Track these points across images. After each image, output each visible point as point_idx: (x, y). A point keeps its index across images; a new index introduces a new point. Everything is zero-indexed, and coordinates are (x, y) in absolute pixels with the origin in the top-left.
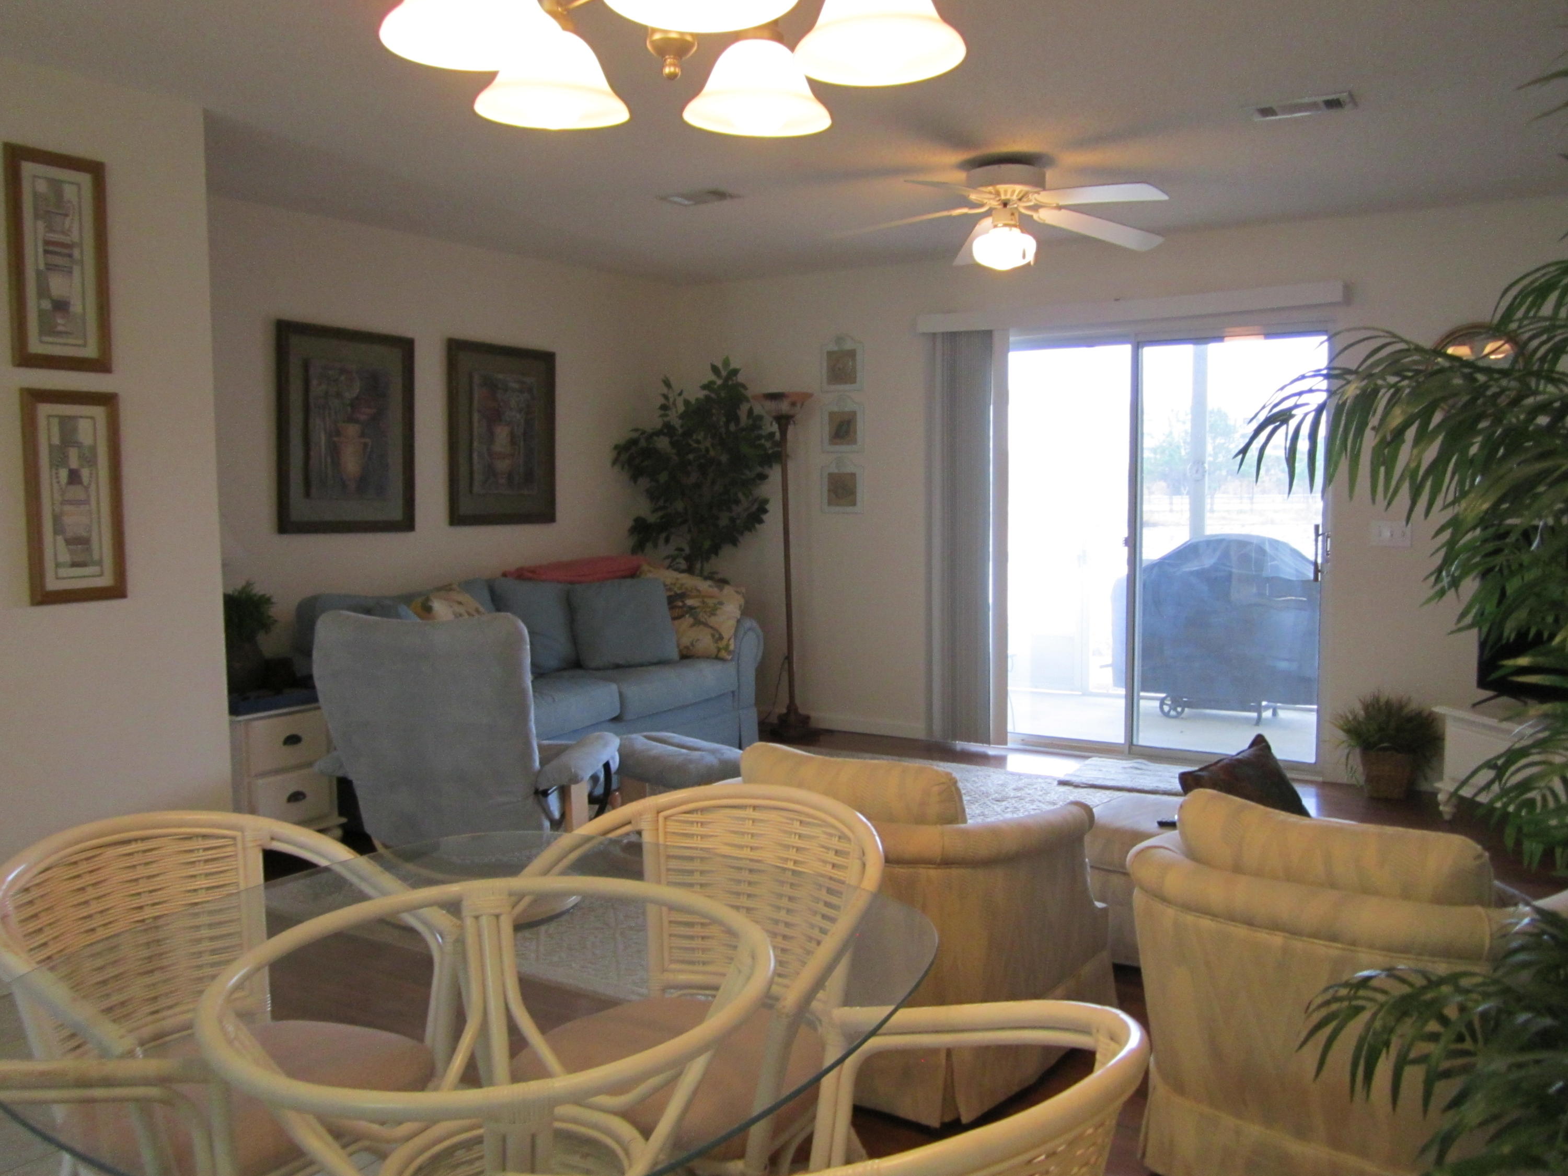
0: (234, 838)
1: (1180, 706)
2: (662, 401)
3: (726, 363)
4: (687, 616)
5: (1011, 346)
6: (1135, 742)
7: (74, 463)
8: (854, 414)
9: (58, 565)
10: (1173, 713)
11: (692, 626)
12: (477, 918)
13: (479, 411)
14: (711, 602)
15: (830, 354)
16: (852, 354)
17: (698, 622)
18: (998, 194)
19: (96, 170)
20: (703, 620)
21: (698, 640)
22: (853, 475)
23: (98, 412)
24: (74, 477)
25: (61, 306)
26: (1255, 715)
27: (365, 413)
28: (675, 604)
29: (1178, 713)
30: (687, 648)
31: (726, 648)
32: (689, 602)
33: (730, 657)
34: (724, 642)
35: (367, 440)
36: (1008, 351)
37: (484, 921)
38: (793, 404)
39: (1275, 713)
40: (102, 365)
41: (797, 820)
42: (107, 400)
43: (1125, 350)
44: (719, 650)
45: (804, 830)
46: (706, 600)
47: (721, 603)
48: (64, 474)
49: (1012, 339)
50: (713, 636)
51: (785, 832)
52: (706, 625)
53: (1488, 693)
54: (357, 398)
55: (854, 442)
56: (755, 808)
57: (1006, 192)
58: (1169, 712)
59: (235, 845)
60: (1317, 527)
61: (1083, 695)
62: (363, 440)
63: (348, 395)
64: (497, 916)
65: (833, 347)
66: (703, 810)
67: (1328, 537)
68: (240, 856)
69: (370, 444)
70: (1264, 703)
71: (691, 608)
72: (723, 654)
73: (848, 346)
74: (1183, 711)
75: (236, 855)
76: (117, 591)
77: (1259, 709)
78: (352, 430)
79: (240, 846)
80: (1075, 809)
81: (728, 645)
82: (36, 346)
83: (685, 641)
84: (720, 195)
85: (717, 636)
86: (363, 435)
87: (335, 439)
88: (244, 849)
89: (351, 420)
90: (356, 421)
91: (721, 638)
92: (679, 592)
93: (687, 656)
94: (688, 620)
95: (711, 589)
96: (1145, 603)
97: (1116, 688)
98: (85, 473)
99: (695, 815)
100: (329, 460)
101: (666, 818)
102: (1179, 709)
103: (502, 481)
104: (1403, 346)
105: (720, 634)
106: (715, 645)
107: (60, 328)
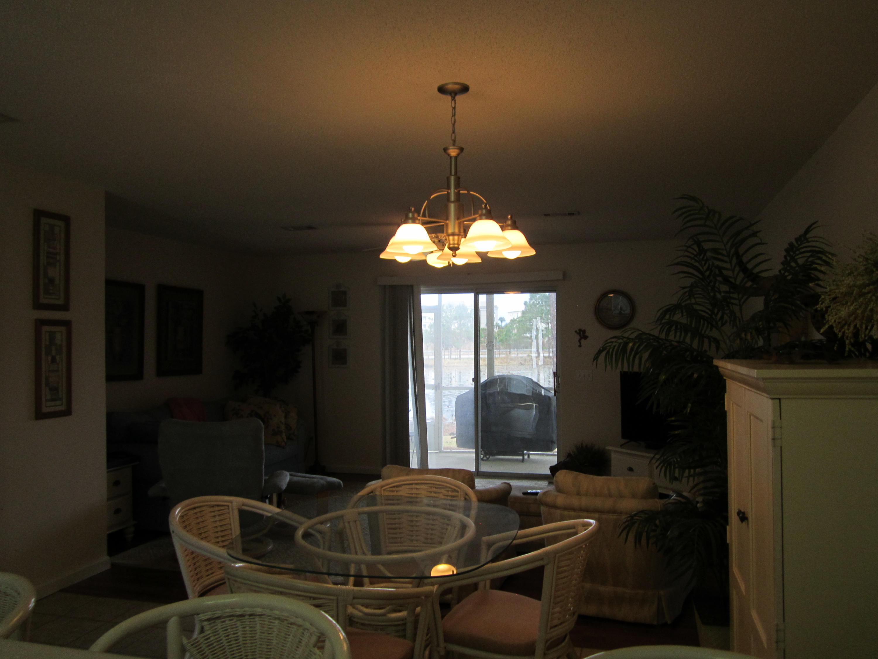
0: (228, 506)
1: (488, 455)
2: (253, 314)
3: (284, 296)
5: (421, 292)
6: (479, 470)
7: (54, 353)
8: (345, 320)
9: (47, 401)
10: (485, 458)
12: (349, 522)
13: (171, 320)
15: (332, 293)
16: (344, 293)
18: (437, 237)
19: (66, 220)
22: (345, 350)
23: (63, 329)
24: (54, 360)
25: (51, 281)
26: (521, 457)
27: (123, 322)
29: (487, 458)
35: (124, 335)
36: (421, 294)
37: (351, 523)
38: (318, 316)
39: (529, 457)
40: (65, 307)
41: (434, 487)
42: (67, 324)
43: (471, 296)
45: (437, 490)
48: (50, 358)
49: (422, 289)
51: (429, 492)
53: (626, 441)
54: (120, 314)
55: (345, 334)
56: (417, 484)
57: (441, 236)
58: (483, 458)
59: (229, 509)
60: (554, 373)
61: (440, 452)
62: (122, 335)
64: (355, 521)
65: (334, 289)
66: (397, 486)
67: (559, 377)
68: (231, 513)
69: (125, 337)
70: (525, 452)
73: (343, 289)
74: (489, 457)
75: (229, 513)
76: (68, 412)
77: (523, 455)
78: (118, 330)
79: (231, 509)
80: (503, 485)
82: (44, 300)
84: (310, 228)
86: (122, 333)
88: (232, 510)
89: (118, 325)
96: (482, 407)
97: (460, 448)
98: (58, 358)
99: (394, 488)
101: (384, 490)
102: (488, 456)
103: (180, 354)
104: (640, 332)
107: (51, 291)
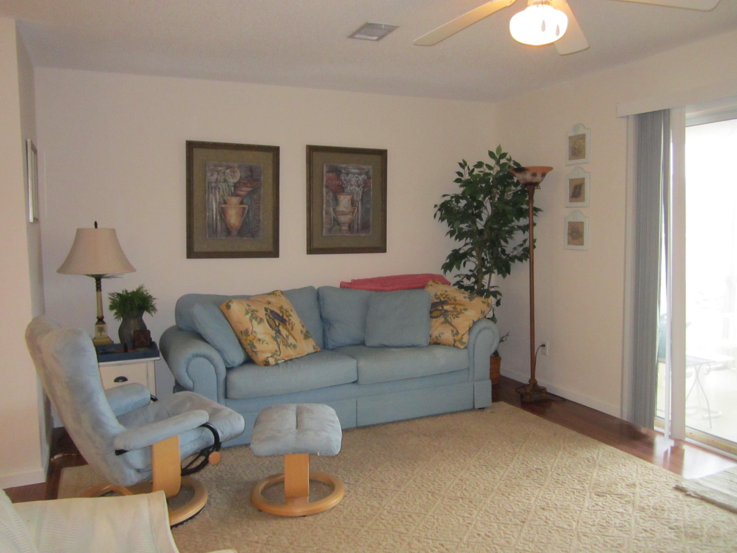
2: (457, 177)
3: (499, 149)
4: (442, 316)
8: (583, 179)
11: (442, 323)
13: (327, 187)
14: (459, 308)
15: (570, 138)
16: (583, 137)
17: (446, 322)
20: (449, 320)
21: (443, 334)
22: (582, 223)
27: (244, 190)
28: (437, 308)
30: (437, 337)
31: (460, 341)
32: (446, 307)
33: (462, 347)
34: (459, 336)
35: (245, 206)
38: (534, 175)
44: (455, 341)
46: (457, 306)
47: (466, 310)
50: (452, 331)
52: (450, 324)
54: (238, 182)
55: (583, 200)
62: (242, 206)
63: (232, 181)
65: (572, 134)
69: (247, 209)
71: (446, 311)
72: (457, 344)
73: (581, 132)
78: (234, 200)
81: (462, 338)
83: (435, 333)
85: (455, 332)
86: (242, 203)
87: (223, 206)
89: (235, 195)
90: (237, 195)
91: (457, 333)
92: (443, 300)
93: (436, 343)
94: (442, 319)
95: (464, 299)
100: (218, 218)
103: (345, 228)
105: (457, 331)
106: (453, 338)
